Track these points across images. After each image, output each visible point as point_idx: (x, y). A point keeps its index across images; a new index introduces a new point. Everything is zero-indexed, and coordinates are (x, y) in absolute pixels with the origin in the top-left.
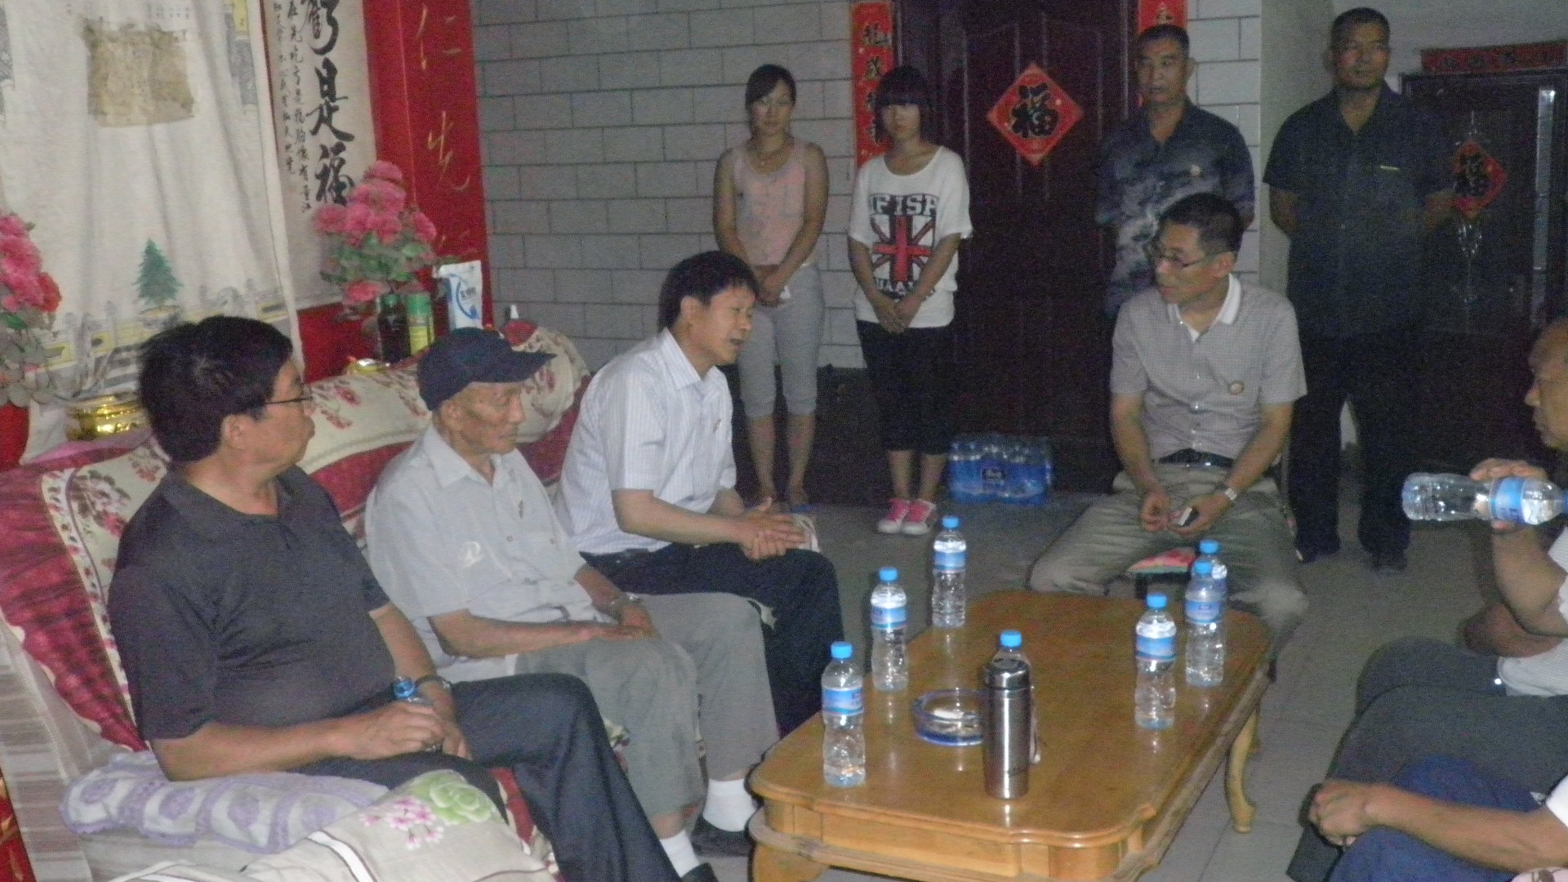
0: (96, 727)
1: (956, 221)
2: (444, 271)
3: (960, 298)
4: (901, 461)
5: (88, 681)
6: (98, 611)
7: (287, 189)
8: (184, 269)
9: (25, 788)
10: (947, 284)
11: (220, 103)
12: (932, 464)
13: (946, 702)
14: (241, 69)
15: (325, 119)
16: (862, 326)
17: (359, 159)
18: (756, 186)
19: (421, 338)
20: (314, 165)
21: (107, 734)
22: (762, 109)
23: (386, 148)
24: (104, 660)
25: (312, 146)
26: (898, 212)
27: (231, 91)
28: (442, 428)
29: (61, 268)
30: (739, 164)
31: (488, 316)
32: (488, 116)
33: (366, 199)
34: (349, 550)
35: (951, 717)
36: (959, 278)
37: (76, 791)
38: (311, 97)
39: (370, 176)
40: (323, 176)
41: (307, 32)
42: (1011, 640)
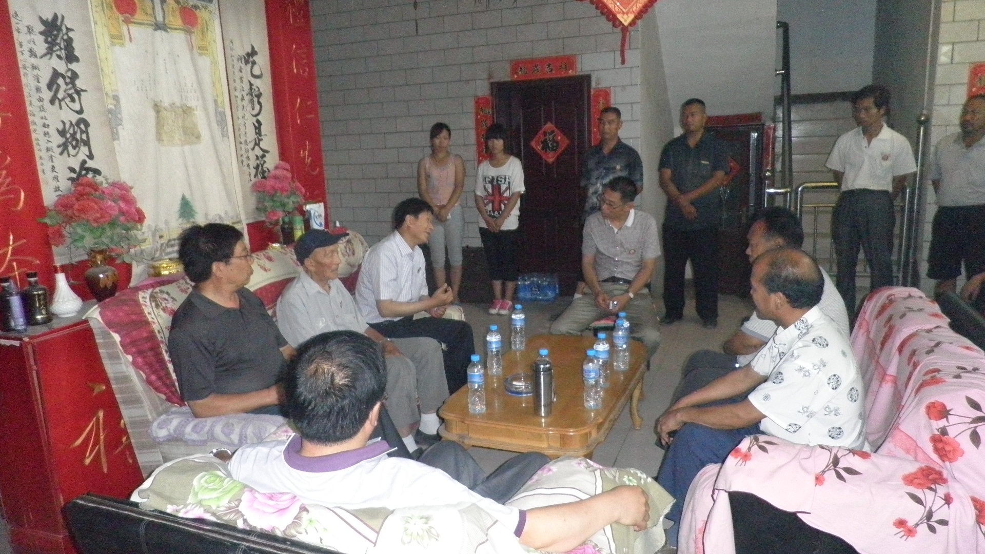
0: (163, 397)
1: (519, 186)
2: (308, 207)
3: (521, 218)
4: (497, 284)
5: (160, 378)
6: (163, 348)
7: (241, 173)
8: (197, 206)
9: (132, 423)
10: (516, 212)
11: (213, 138)
12: (510, 285)
13: (517, 379)
14: (222, 122)
15: (257, 144)
16: (481, 229)
17: (272, 161)
18: (435, 172)
19: (299, 233)
20: (253, 163)
21: (169, 399)
22: (437, 141)
23: (283, 155)
24: (166, 368)
25: (252, 155)
26: (496, 183)
27: (218, 132)
28: (307, 271)
29: (145, 205)
30: (427, 163)
31: (327, 225)
32: (325, 143)
33: (275, 177)
34: (270, 323)
35: (520, 384)
36: (521, 210)
37: (155, 424)
38: (251, 135)
39: (276, 168)
40: (257, 168)
41: (249, 107)
42: (544, 352)
